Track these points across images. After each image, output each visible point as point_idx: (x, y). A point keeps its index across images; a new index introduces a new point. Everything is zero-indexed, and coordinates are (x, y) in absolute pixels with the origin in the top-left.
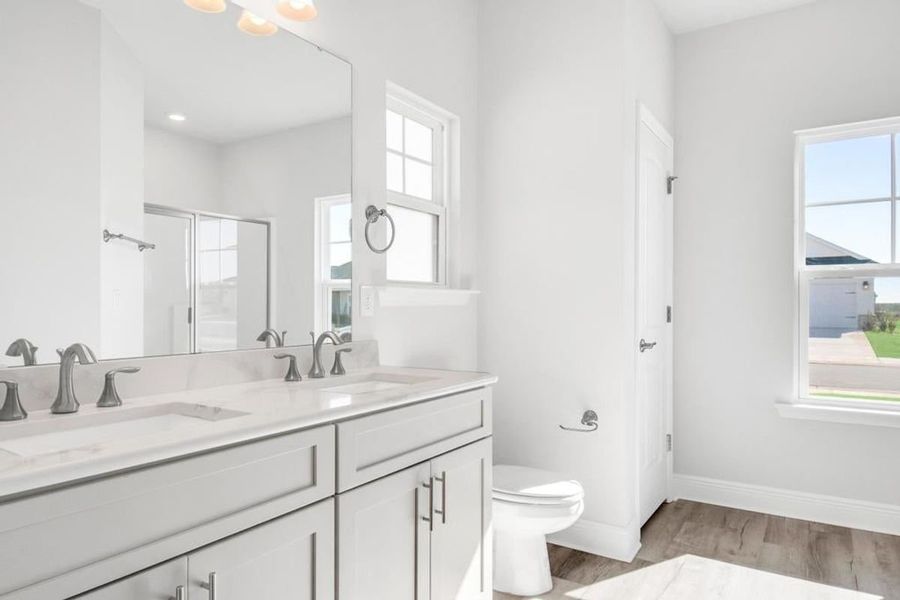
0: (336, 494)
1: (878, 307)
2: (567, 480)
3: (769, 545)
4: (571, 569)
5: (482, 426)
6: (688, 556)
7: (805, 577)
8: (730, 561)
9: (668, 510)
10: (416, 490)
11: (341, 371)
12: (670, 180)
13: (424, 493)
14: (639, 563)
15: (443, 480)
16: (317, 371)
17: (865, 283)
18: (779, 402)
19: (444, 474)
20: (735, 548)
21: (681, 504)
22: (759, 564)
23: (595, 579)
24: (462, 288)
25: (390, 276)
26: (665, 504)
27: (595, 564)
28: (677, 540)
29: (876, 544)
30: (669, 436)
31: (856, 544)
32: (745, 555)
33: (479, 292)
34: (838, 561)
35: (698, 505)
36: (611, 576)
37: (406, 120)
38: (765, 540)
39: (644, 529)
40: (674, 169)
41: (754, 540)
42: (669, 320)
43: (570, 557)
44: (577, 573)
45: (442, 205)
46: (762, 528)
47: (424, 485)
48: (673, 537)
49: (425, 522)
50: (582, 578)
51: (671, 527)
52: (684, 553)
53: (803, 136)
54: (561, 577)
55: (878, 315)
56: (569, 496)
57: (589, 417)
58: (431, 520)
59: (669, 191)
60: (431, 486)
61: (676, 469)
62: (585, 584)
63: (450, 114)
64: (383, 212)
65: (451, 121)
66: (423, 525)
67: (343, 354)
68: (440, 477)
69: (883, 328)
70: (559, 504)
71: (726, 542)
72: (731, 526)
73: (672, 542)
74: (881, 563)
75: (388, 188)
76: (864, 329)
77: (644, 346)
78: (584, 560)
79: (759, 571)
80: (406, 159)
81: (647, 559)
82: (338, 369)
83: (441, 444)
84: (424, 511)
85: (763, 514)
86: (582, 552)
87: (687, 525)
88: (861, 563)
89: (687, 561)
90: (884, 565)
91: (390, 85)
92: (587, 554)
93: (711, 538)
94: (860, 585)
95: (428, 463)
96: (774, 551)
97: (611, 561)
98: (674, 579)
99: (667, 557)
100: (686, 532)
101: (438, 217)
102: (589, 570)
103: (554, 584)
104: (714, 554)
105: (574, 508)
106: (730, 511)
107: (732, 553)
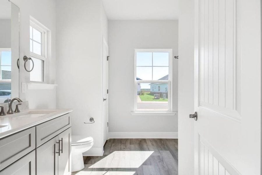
0: (36, 148)
1: (141, 89)
2: (89, 137)
3: (131, 145)
4: (88, 161)
5: (69, 124)
6: (115, 152)
7: (140, 151)
8: (124, 151)
9: (108, 142)
10: (55, 145)
11: (18, 111)
12: (108, 57)
13: (57, 145)
14: (105, 156)
15: (62, 140)
16: (10, 112)
17: (139, 84)
18: (132, 112)
19: (62, 139)
20: (125, 148)
21: (110, 140)
22: (131, 150)
23: (95, 162)
24: (52, 84)
25: (31, 80)
26: (107, 140)
27: (94, 158)
28: (112, 148)
29: (150, 141)
30: (108, 123)
31: (147, 142)
32: (127, 148)
33: (57, 85)
34: (145, 146)
35: (114, 139)
36: (99, 160)
37: (33, 28)
38: (130, 144)
39: (104, 147)
40: (109, 54)
41: (128, 145)
42: (108, 93)
43: (87, 159)
44: (90, 162)
45: (45, 57)
46: (129, 141)
47: (57, 143)
48: (111, 148)
49: (57, 154)
50: (91, 163)
51: (110, 146)
52: (114, 151)
53: (136, 50)
54: (86, 164)
55: (141, 91)
56: (90, 141)
57: (92, 119)
58: (59, 153)
59: (108, 60)
60: (59, 143)
61: (109, 131)
62: (93, 164)
63: (48, 29)
64: (30, 59)
65: (48, 31)
66: (57, 155)
67: (19, 106)
68: (61, 140)
69: (142, 94)
70: (87, 143)
71: (122, 146)
72: (123, 143)
73: (111, 149)
74: (152, 145)
75: (30, 51)
76: (138, 95)
77: (104, 100)
78: (91, 158)
79: (131, 151)
80: (34, 42)
81: (106, 154)
82: (17, 110)
83: (60, 130)
84: (57, 151)
85: (128, 139)
86: (90, 156)
87: (113, 144)
88: (149, 145)
89: (116, 153)
90: (153, 145)
91: (31, 17)
92: (91, 156)
93: (119, 146)
94: (150, 150)
95: (58, 136)
96: (132, 146)
97: (98, 157)
98: (113, 157)
99: (111, 153)
100: (113, 146)
101: (44, 61)
102: (93, 160)
103: (85, 166)
104: (121, 150)
105: (91, 144)
106: (122, 139)
107: (124, 148)
